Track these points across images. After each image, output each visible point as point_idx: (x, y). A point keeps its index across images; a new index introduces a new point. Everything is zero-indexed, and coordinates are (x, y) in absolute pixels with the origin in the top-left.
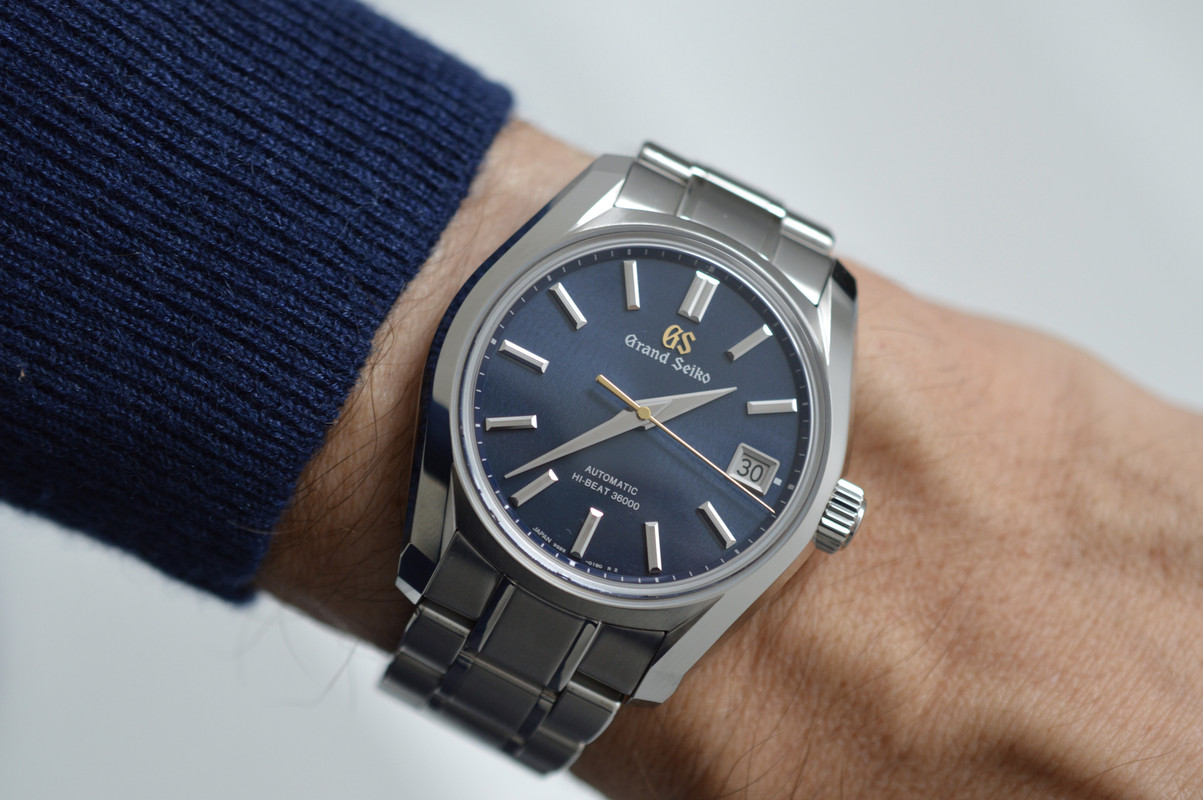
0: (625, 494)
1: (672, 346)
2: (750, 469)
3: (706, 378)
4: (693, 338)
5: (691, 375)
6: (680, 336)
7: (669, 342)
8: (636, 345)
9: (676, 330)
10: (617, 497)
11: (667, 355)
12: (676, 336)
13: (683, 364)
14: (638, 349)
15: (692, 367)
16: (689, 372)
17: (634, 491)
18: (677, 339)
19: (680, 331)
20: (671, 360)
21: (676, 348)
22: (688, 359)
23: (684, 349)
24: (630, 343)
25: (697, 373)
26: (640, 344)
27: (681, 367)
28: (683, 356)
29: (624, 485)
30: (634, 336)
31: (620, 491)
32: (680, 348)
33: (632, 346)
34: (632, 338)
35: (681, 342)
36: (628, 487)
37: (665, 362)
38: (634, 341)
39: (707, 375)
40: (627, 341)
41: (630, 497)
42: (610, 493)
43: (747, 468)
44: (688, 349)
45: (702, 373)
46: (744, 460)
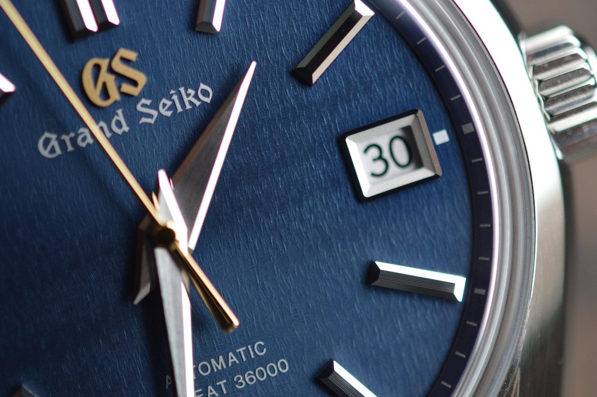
0: (252, 364)
1: (115, 96)
2: (386, 155)
3: (206, 94)
4: (132, 55)
5: (180, 109)
6: (111, 70)
7: (105, 94)
8: (62, 144)
9: (97, 67)
10: (245, 380)
11: (120, 116)
12: (105, 76)
13: (155, 106)
14: (70, 148)
15: (170, 98)
16: (173, 107)
17: (261, 348)
18: (110, 80)
19: (104, 63)
20: (133, 117)
21: (123, 94)
22: (154, 93)
23: (134, 83)
24: (53, 150)
25: (186, 99)
26: (66, 138)
27: (155, 113)
28: (142, 95)
29: (238, 355)
30: (47, 135)
31: (241, 368)
32: (127, 88)
33: (58, 151)
34: (47, 141)
35: (121, 78)
36: (247, 352)
37: (126, 128)
38: (54, 143)
39: (203, 86)
40: (45, 153)
41: (262, 361)
42: (231, 385)
43: (380, 158)
44: (141, 78)
45: (191, 91)
46: (366, 151)
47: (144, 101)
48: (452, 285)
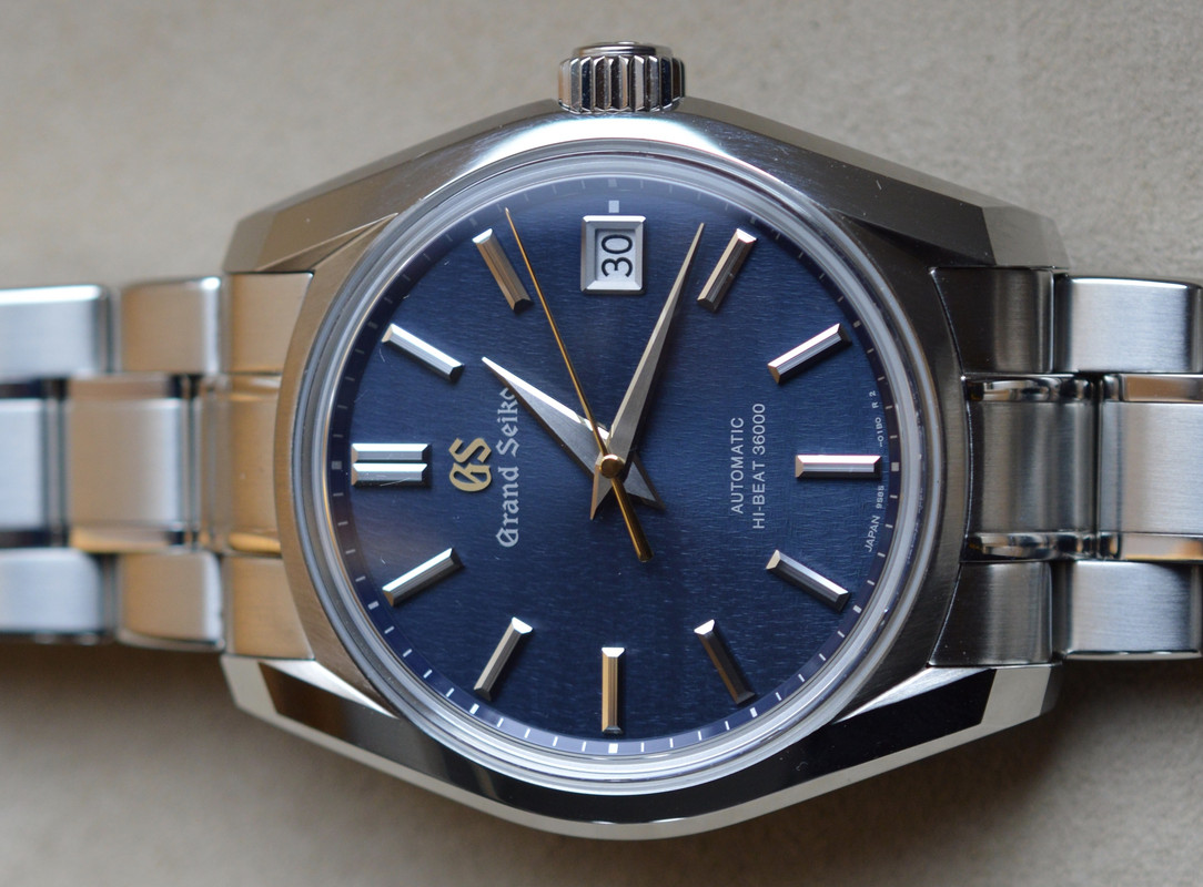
0: (747, 433)
1: (485, 469)
2: (615, 257)
4: (458, 443)
5: (515, 419)
6: (464, 464)
7: (481, 476)
8: (510, 526)
9: (457, 475)
10: (759, 445)
11: (503, 470)
12: (466, 471)
13: (505, 439)
14: (516, 521)
15: (503, 424)
16: (511, 424)
17: (737, 422)
18: (471, 468)
19: (456, 468)
20: (507, 460)
21: (486, 462)
22: (494, 435)
23: (480, 449)
24: (513, 536)
25: (509, 411)
26: (506, 521)
27: (511, 441)
28: (492, 446)
29: (736, 444)
30: (498, 536)
31: (748, 444)
32: (482, 457)
33: (515, 531)
34: (503, 537)
35: (472, 458)
36: (736, 435)
37: (515, 469)
38: (507, 532)
40: (513, 543)
41: (748, 426)
42: (759, 458)
43: (616, 263)
44: (479, 442)
45: (504, 404)
46: (606, 274)
47: (498, 447)
48: (739, 242)
